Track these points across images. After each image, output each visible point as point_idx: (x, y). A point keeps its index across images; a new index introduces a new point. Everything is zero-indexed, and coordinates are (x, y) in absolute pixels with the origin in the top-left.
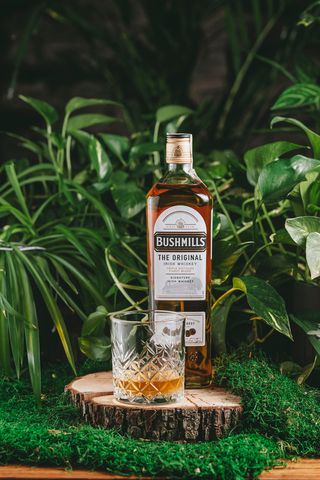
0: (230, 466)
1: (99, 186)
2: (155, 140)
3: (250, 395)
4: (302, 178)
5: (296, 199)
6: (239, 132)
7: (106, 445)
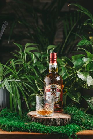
0: (69, 131)
1: (34, 65)
2: (47, 54)
3: (73, 115)
4: (85, 63)
5: (84, 68)
6: (67, 52)
7: (39, 126)
